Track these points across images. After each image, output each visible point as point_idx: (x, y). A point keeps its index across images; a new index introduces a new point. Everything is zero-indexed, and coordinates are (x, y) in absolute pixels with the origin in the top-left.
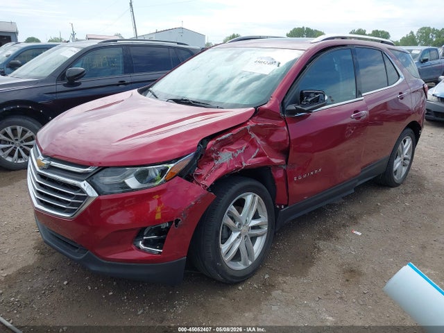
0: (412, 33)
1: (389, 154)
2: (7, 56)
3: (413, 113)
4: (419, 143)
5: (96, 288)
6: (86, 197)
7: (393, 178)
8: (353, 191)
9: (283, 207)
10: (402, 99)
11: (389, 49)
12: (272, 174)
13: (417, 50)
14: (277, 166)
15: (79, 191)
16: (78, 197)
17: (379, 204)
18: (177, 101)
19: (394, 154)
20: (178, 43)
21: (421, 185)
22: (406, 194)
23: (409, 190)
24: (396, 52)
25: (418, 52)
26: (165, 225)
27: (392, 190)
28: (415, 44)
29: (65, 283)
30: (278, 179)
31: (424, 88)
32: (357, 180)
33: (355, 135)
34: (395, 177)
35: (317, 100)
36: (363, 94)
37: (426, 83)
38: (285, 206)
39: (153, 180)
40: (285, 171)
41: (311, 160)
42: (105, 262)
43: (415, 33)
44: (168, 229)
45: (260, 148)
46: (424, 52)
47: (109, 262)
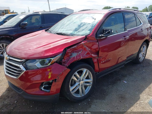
0: (146, 7)
1: (137, 51)
2: (4, 19)
3: (146, 36)
4: (148, 47)
5: (26, 104)
6: (22, 71)
7: (139, 60)
8: (124, 66)
9: (97, 73)
10: (142, 31)
11: (137, 13)
12: (92, 61)
13: (148, 13)
14: (94, 58)
15: (19, 69)
16: (19, 71)
17: (133, 71)
18: (58, 34)
19: (140, 51)
20: (61, 13)
21: (149, 63)
22: (144, 67)
23: (145, 65)
24: (140, 14)
25: (148, 14)
26: (51, 81)
27: (138, 65)
28: (148, 11)
29: (16, 102)
30: (95, 63)
31: (150, 27)
32: (125, 62)
33: (125, 45)
34: (140, 60)
35: (109, 33)
36: (127, 30)
37: (151, 25)
38: (98, 72)
39: (46, 64)
40: (98, 59)
41: (107, 55)
42: (29, 95)
43: (148, 7)
44: (52, 82)
45: (88, 51)
46: (150, 14)
47: (31, 95)
